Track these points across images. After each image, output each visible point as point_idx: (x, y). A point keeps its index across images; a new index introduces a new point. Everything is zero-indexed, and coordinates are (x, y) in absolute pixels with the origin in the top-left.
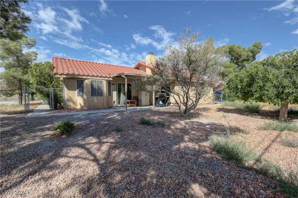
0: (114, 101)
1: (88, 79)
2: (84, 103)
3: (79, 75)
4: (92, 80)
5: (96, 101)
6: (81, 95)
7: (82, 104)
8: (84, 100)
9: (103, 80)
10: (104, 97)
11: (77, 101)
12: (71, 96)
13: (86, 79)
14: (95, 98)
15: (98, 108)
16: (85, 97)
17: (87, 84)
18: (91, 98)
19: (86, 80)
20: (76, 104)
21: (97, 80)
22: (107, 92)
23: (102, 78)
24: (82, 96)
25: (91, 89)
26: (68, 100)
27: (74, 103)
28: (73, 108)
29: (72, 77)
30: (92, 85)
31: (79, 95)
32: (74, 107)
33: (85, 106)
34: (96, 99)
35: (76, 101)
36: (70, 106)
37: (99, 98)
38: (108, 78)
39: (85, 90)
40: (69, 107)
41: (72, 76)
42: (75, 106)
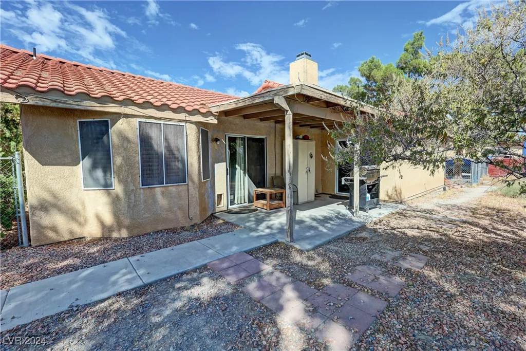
0: (220, 196)
1: (127, 116)
2: (116, 214)
3: (87, 96)
4: (143, 120)
5: (162, 201)
6: (102, 181)
7: (108, 219)
8: (115, 201)
9: (186, 121)
10: (190, 184)
11: (83, 205)
12: (57, 187)
13: (118, 116)
14: (158, 190)
15: (171, 226)
16: (117, 188)
17: (124, 138)
18: (142, 193)
19: (121, 121)
20: (81, 219)
21: (162, 122)
22: (199, 167)
23: (182, 116)
24: (107, 186)
25: (142, 158)
26: (44, 207)
27: (72, 214)
28: (67, 237)
29: (49, 103)
30: (145, 141)
31: (90, 181)
32: (71, 232)
33: (120, 225)
34: (163, 193)
35: (79, 207)
36: (54, 229)
37: (173, 188)
38: (203, 115)
39: (117, 160)
40: (51, 235)
41: (53, 101)
42: (75, 228)
